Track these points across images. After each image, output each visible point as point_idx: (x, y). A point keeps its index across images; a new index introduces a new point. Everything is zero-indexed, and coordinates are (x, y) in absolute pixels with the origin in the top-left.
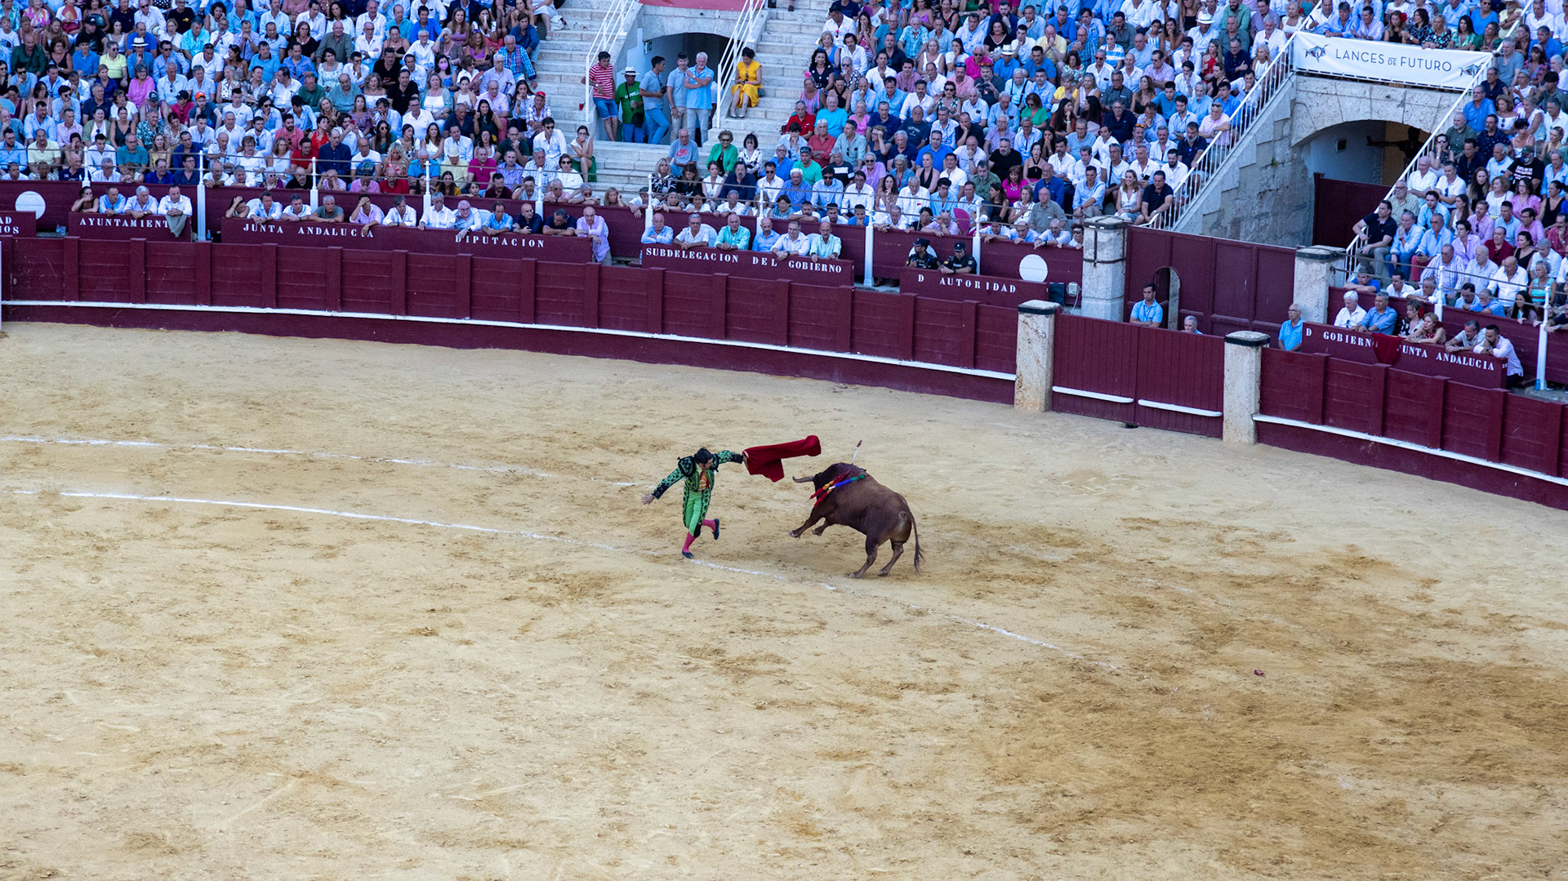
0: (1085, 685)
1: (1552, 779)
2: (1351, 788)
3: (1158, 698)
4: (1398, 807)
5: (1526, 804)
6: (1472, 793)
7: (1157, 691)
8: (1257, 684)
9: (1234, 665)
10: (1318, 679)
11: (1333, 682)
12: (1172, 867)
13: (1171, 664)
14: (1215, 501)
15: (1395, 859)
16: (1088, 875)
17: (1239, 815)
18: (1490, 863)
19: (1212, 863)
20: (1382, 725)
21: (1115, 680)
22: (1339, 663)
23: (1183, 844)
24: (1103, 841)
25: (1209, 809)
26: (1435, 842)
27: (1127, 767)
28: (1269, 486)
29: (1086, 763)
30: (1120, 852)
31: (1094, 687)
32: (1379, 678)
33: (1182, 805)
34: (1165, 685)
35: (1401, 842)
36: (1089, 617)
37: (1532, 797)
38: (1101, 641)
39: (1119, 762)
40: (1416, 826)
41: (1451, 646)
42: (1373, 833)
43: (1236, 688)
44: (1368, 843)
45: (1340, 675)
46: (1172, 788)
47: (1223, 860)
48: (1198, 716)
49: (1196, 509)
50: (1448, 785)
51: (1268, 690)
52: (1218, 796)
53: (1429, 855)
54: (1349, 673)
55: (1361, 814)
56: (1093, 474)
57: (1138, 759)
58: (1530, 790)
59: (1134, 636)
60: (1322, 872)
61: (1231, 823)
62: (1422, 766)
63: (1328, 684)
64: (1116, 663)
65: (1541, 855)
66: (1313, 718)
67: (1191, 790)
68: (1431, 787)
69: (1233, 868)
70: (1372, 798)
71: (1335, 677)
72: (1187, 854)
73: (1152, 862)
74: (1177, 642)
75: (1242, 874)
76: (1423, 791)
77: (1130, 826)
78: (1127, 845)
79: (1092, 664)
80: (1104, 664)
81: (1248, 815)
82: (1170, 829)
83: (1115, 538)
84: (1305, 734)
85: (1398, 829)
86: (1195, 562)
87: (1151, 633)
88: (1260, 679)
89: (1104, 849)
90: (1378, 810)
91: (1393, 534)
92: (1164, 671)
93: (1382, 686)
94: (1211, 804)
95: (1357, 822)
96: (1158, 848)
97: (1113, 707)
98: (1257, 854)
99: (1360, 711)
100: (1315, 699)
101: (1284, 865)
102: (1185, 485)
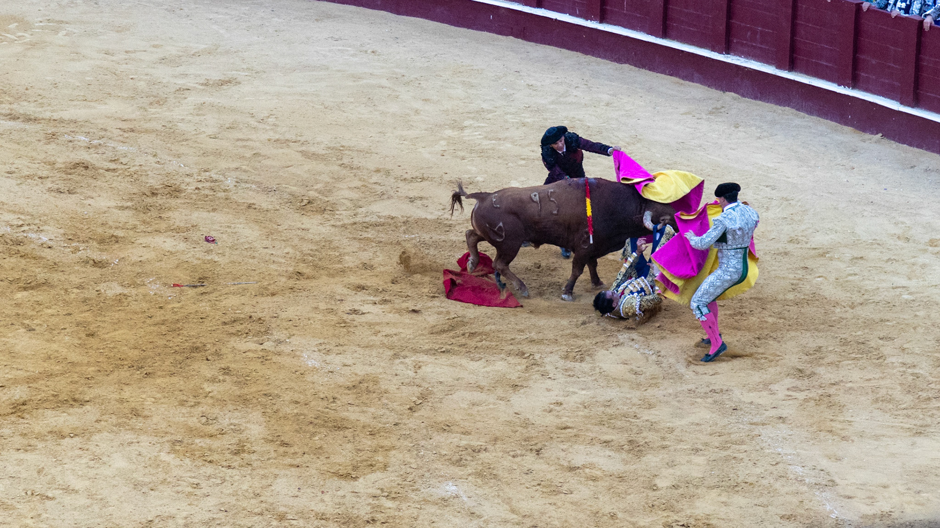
0: (13, 260)
1: (542, 347)
2: (317, 365)
3: (97, 272)
4: (371, 385)
5: (514, 377)
6: (452, 365)
7: (96, 264)
8: (208, 252)
9: (181, 232)
10: (277, 244)
11: (294, 247)
12: (119, 462)
13: (112, 232)
14: (155, 46)
15: (368, 443)
16: (24, 475)
17: (192, 401)
18: (475, 443)
19: (164, 457)
20: (350, 292)
21: (47, 253)
22: (299, 225)
23: (129, 436)
24: (40, 437)
25: (159, 395)
26: (412, 422)
27: (64, 352)
28: (215, 27)
29: (18, 348)
30: (59, 448)
31: (23, 261)
32: (345, 241)
33: (127, 393)
34: (104, 257)
35: (374, 423)
36: (14, 182)
37: (519, 368)
38: (30, 210)
39: (55, 346)
40: (390, 405)
41: (425, 201)
42: (345, 414)
43: (184, 258)
44: (339, 426)
45: (302, 239)
46: (116, 373)
47: (175, 452)
48: (141, 290)
49: (133, 55)
50: (423, 358)
51: (221, 258)
52: (167, 379)
53: (406, 437)
54: (311, 236)
55: (330, 395)
56: (14, 19)
57: (76, 341)
58: (517, 360)
59: (69, 203)
60: (288, 461)
61: (184, 410)
62: (395, 338)
63: (291, 250)
64: (50, 234)
65: (533, 433)
66: (272, 288)
67: (137, 375)
68: (407, 360)
69: (187, 461)
70: (341, 375)
71: (296, 241)
72: (134, 447)
73: (96, 458)
74: (116, 207)
75: (198, 467)
76: (398, 366)
77: (69, 418)
78: (67, 440)
79: (21, 236)
80: (33, 236)
81: (203, 400)
82: (114, 420)
83: (41, 92)
84: (265, 306)
85: (372, 410)
86: (133, 116)
87: (87, 198)
88: (212, 246)
89: (40, 445)
90: (348, 388)
91: (356, 78)
92: (102, 241)
93: (349, 249)
94: (162, 390)
95: (325, 403)
96: (102, 442)
97: (46, 283)
98: (216, 444)
99: (325, 278)
100: (273, 267)
101: (245, 455)
102: (120, 30)
